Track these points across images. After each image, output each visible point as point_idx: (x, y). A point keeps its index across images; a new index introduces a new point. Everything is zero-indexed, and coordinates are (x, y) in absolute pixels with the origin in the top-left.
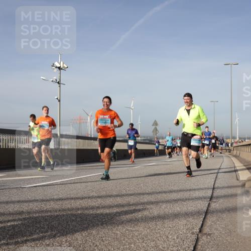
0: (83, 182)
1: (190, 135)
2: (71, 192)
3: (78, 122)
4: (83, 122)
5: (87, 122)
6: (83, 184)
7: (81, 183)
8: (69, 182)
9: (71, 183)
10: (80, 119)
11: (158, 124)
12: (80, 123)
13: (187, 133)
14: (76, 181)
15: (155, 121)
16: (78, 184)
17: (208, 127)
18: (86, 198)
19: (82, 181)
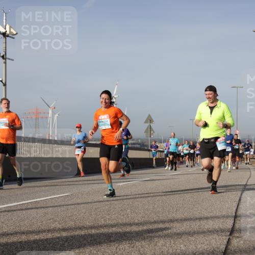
0: (41, 208)
1: (213, 140)
2: (22, 223)
3: (34, 117)
4: (42, 117)
5: (47, 118)
6: (40, 211)
7: (37, 208)
8: (19, 207)
9: (22, 210)
10: (37, 113)
11: (153, 121)
12: (37, 118)
14: (30, 206)
15: (149, 115)
16: (33, 210)
18: (45, 231)
19: (39, 206)
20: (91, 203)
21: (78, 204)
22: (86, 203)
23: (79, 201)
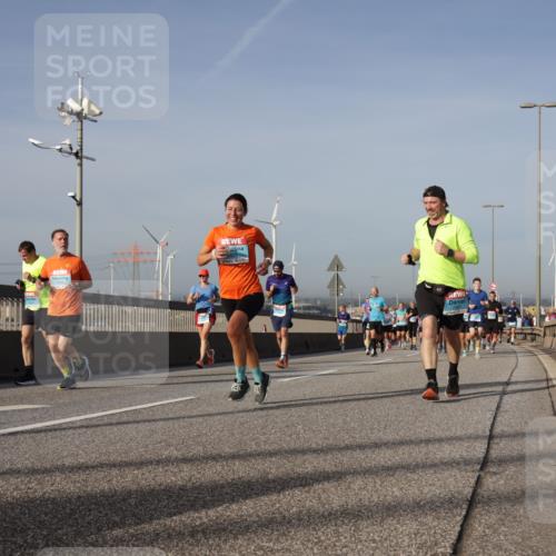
0: (145, 421)
1: (439, 290)
2: (111, 448)
3: (131, 262)
4: (145, 262)
5: (153, 261)
6: (141, 426)
7: (138, 422)
8: (106, 420)
9: (111, 424)
10: (137, 254)
11: (343, 268)
12: (136, 263)
13: (433, 285)
14: (125, 419)
15: (336, 257)
16: (130, 426)
17: (478, 280)
18: (151, 463)
19: (140, 417)
20: (232, 413)
21: (210, 415)
22: (224, 413)
23: (211, 410)
